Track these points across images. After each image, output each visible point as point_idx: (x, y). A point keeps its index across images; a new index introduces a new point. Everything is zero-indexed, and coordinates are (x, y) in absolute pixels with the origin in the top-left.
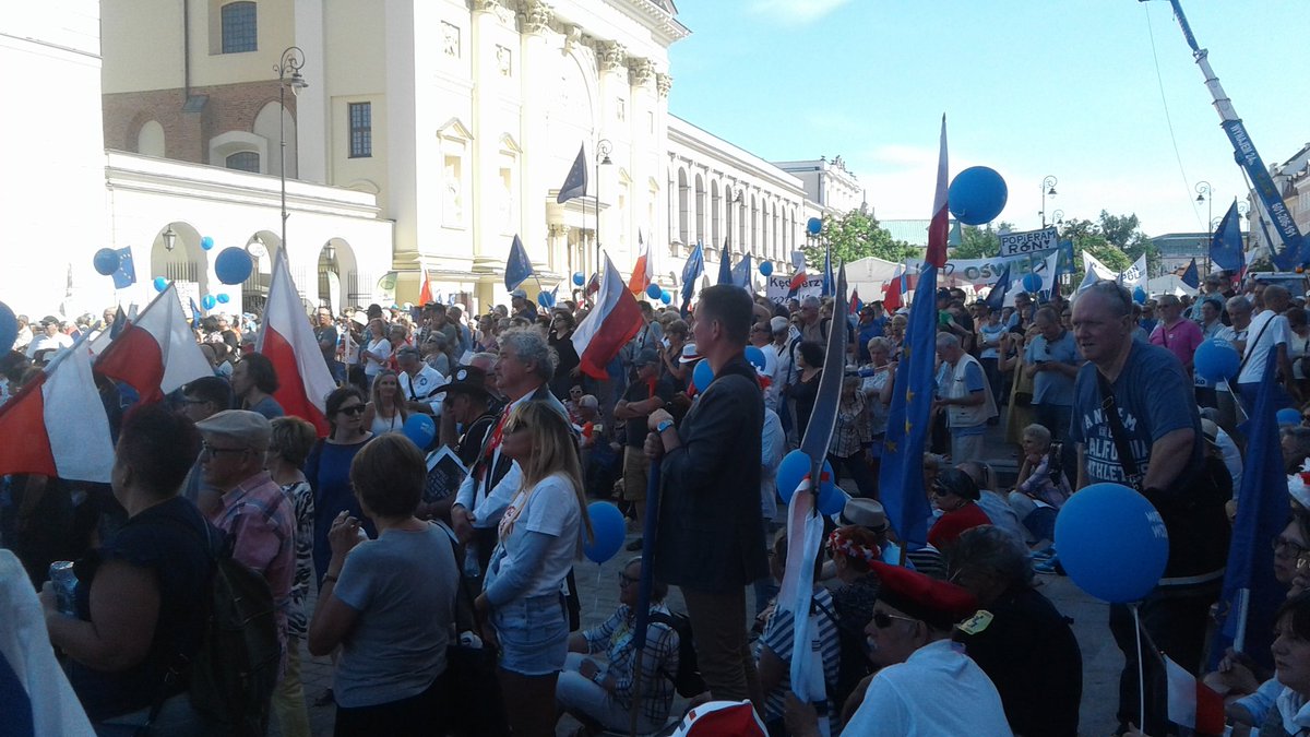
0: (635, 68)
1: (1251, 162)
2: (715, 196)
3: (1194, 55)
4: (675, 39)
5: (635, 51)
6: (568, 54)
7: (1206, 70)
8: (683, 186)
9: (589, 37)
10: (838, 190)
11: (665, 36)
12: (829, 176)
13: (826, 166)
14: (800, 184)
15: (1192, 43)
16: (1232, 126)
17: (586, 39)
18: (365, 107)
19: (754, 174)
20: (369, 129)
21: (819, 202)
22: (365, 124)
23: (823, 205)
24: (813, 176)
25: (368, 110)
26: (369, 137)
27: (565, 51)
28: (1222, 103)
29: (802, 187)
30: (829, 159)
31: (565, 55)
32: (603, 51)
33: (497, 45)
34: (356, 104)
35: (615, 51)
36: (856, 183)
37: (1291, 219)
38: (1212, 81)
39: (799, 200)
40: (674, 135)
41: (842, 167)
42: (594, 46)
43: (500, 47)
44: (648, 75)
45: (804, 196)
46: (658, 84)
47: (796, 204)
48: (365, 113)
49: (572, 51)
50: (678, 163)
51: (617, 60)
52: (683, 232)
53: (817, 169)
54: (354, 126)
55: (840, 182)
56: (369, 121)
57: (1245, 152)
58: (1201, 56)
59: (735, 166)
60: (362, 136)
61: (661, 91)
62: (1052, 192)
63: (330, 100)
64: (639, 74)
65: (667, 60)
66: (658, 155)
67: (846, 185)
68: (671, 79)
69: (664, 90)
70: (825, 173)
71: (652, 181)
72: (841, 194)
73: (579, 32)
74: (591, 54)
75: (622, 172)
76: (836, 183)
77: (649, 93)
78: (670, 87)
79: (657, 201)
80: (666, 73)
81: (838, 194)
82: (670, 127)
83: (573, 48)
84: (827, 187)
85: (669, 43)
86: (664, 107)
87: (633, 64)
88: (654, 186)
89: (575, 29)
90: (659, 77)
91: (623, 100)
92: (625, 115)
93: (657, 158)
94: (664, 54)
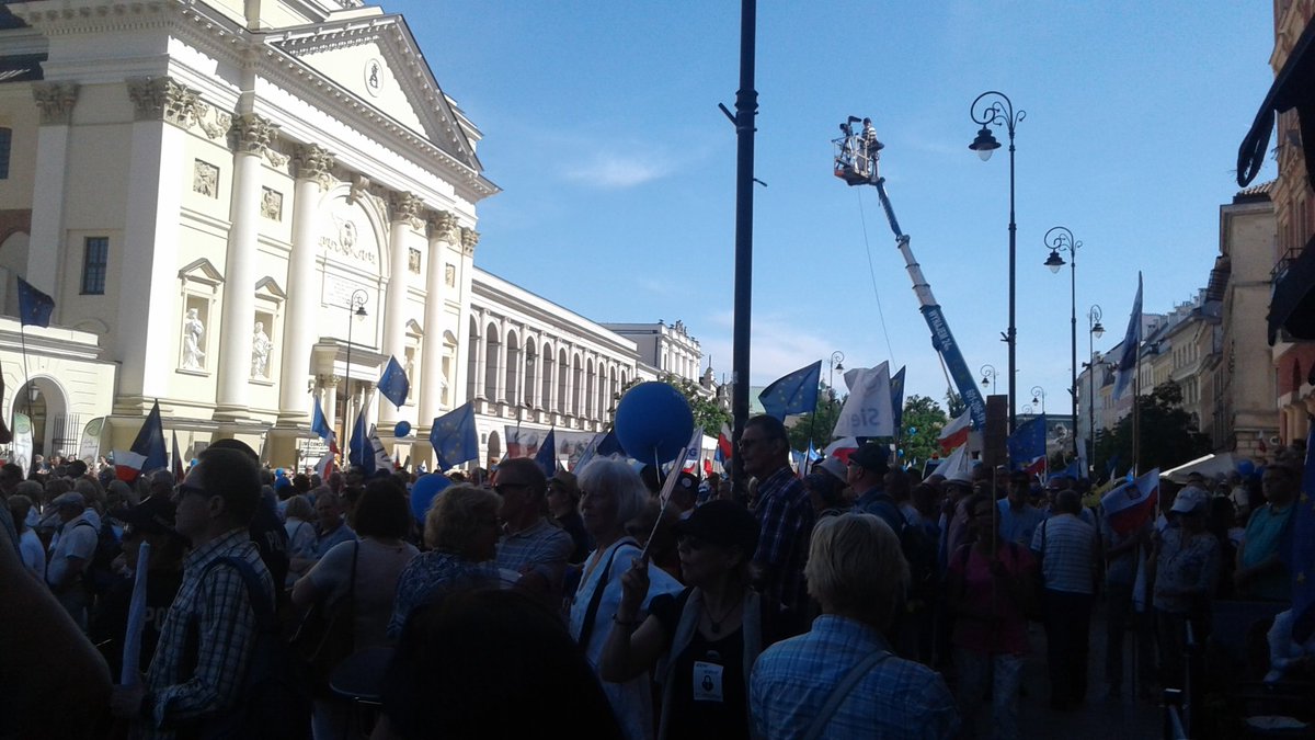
0: (436, 222)
1: (946, 346)
2: (531, 354)
3: (897, 240)
4: (485, 196)
5: (438, 204)
6: (355, 203)
7: (908, 255)
8: (494, 343)
9: (380, 186)
10: (677, 354)
11: (466, 189)
12: (667, 341)
13: (664, 331)
14: (634, 346)
15: (895, 227)
16: (931, 311)
17: (377, 188)
18: (103, 242)
19: (578, 334)
20: (104, 265)
21: (655, 365)
22: (101, 261)
23: (660, 368)
24: (649, 340)
25: (106, 245)
26: (104, 273)
27: (350, 200)
28: (922, 288)
29: (635, 349)
30: (668, 323)
31: (351, 203)
32: (397, 204)
33: (264, 187)
34: (95, 238)
35: (409, 202)
36: (699, 349)
38: (913, 266)
39: (632, 362)
40: (478, 288)
41: (683, 332)
42: (387, 197)
43: (269, 189)
44: (448, 229)
45: (637, 359)
46: (463, 238)
47: (628, 366)
48: (102, 248)
49: (361, 200)
50: (488, 320)
51: (411, 211)
53: (655, 332)
54: (91, 260)
55: (679, 347)
56: (105, 257)
57: (942, 337)
58: (904, 241)
59: (555, 325)
60: (97, 273)
61: (465, 246)
63: (66, 233)
64: (439, 227)
65: (473, 215)
66: (459, 309)
67: (686, 350)
68: (478, 234)
69: (470, 244)
70: (663, 337)
71: (448, 334)
72: (681, 359)
73: (367, 181)
74: (382, 204)
75: (412, 323)
76: (674, 347)
77: (452, 247)
78: (476, 242)
79: (454, 355)
80: (472, 228)
81: (677, 358)
82: (474, 281)
83: (361, 197)
84: (664, 351)
85: (478, 199)
86: (469, 261)
87: (434, 217)
88: (451, 340)
89: (362, 178)
90: (464, 231)
91: (419, 252)
92: (421, 267)
93: (456, 311)
94: (470, 208)
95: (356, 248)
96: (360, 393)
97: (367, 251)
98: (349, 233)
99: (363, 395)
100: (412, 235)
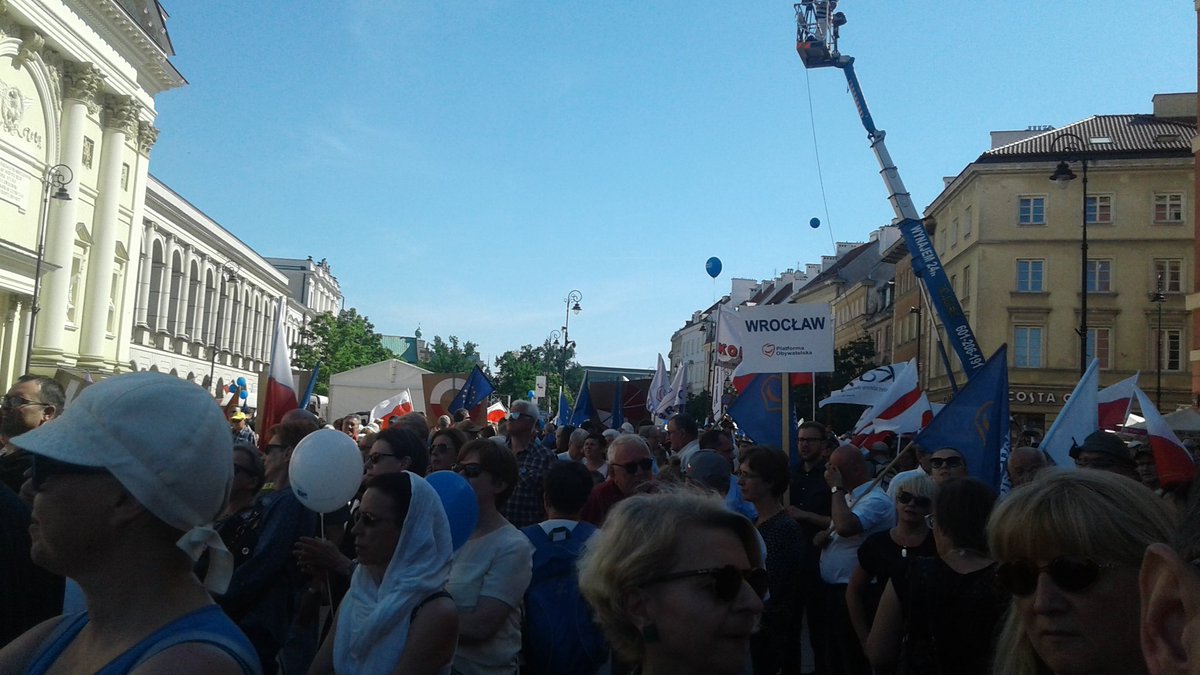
0: (114, 110)
1: (933, 271)
2: (194, 280)
3: (869, 137)
4: (167, 87)
5: (121, 88)
6: (22, 67)
7: (883, 156)
8: (158, 263)
9: (56, 52)
10: (322, 293)
11: (152, 78)
12: (314, 278)
13: (312, 268)
14: (286, 281)
15: (867, 122)
17: (52, 54)
21: (302, 302)
23: (306, 305)
24: (299, 276)
27: (17, 61)
28: (903, 198)
29: (287, 284)
30: (317, 259)
31: (17, 68)
32: (73, 78)
35: (89, 76)
36: (338, 288)
37: (977, 346)
38: (889, 171)
39: (284, 298)
41: (327, 271)
42: (61, 66)
44: (129, 118)
45: (288, 295)
46: (140, 134)
47: (280, 301)
49: (30, 64)
50: (154, 236)
51: (90, 89)
52: (152, 316)
53: (303, 268)
55: (324, 286)
58: (877, 138)
59: (220, 249)
61: (142, 143)
62: (577, 307)
64: (117, 115)
65: (152, 107)
66: (131, 218)
67: (329, 290)
68: (157, 132)
69: (147, 142)
70: (312, 274)
71: (119, 245)
72: (325, 298)
73: (42, 41)
74: (55, 74)
75: (81, 229)
76: (320, 286)
77: (128, 143)
78: (154, 141)
79: (123, 272)
80: (151, 124)
81: (321, 297)
82: (148, 190)
83: (32, 60)
84: (311, 289)
85: (159, 90)
86: (144, 163)
87: (112, 102)
88: (122, 255)
89: (37, 36)
90: (142, 126)
91: (92, 142)
92: (93, 160)
93: (128, 220)
94: (149, 101)
95: (21, 125)
96: (15, 309)
97: (33, 131)
98: (13, 104)
99: (17, 315)
100: (86, 121)
